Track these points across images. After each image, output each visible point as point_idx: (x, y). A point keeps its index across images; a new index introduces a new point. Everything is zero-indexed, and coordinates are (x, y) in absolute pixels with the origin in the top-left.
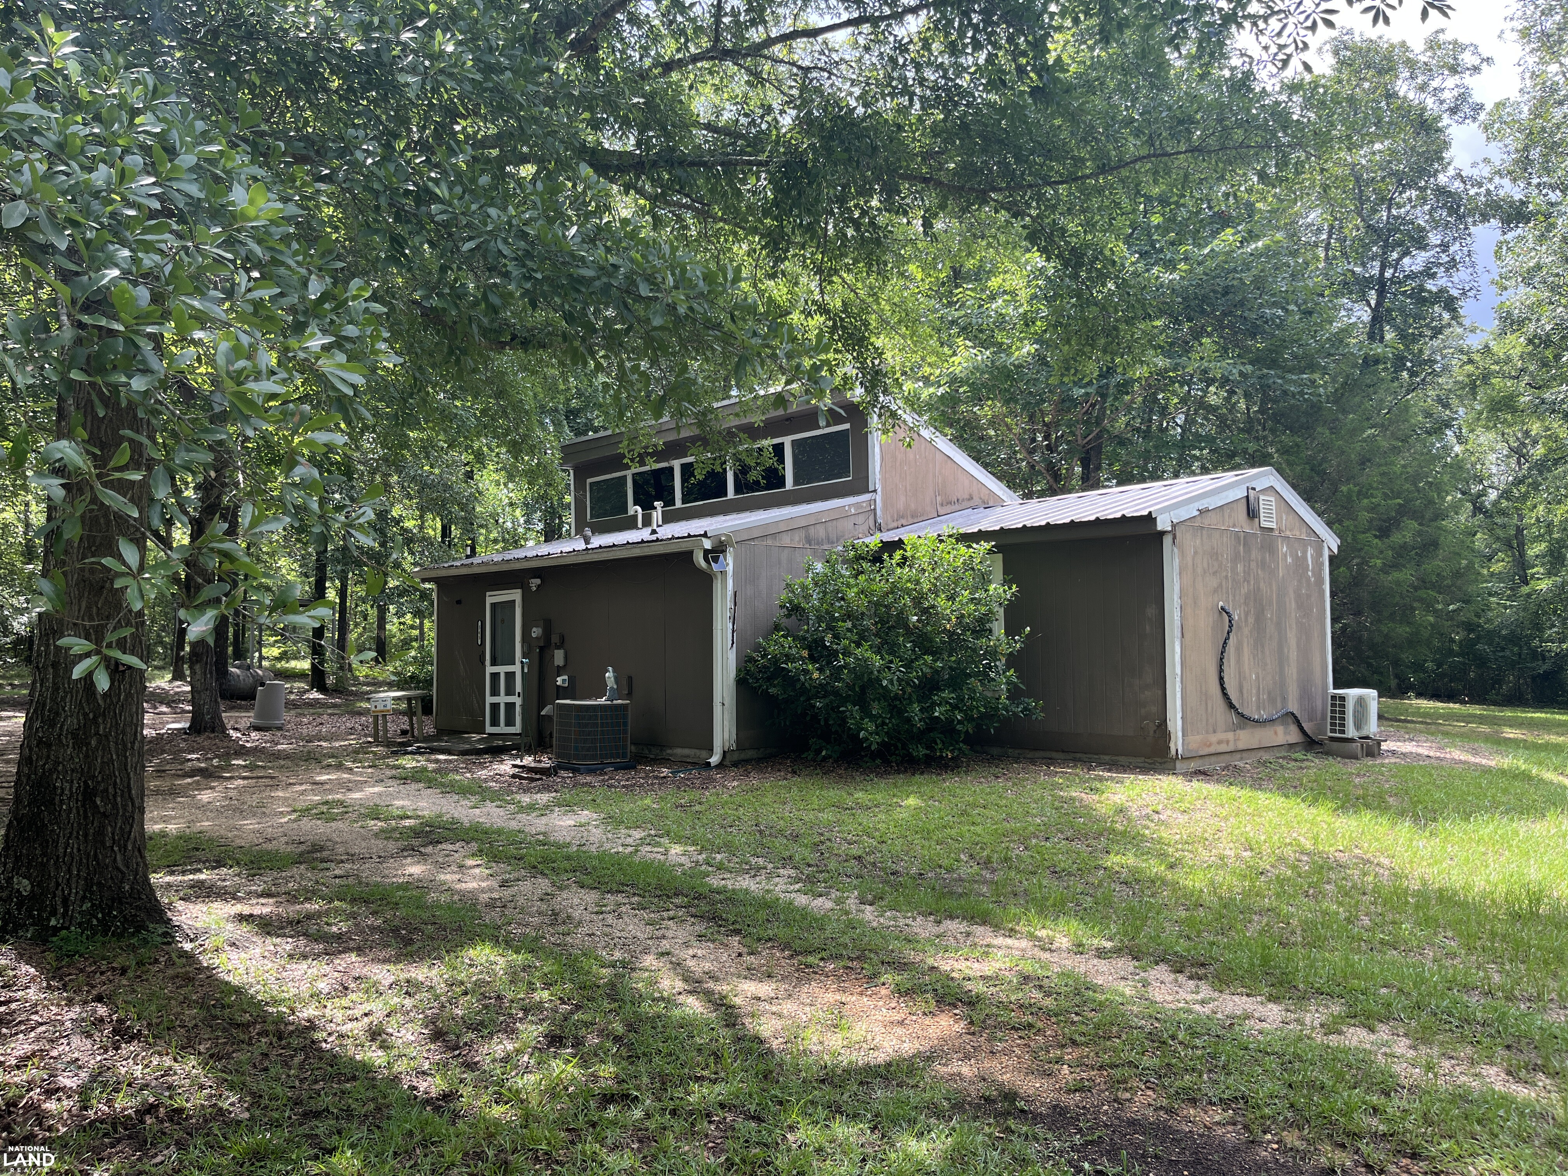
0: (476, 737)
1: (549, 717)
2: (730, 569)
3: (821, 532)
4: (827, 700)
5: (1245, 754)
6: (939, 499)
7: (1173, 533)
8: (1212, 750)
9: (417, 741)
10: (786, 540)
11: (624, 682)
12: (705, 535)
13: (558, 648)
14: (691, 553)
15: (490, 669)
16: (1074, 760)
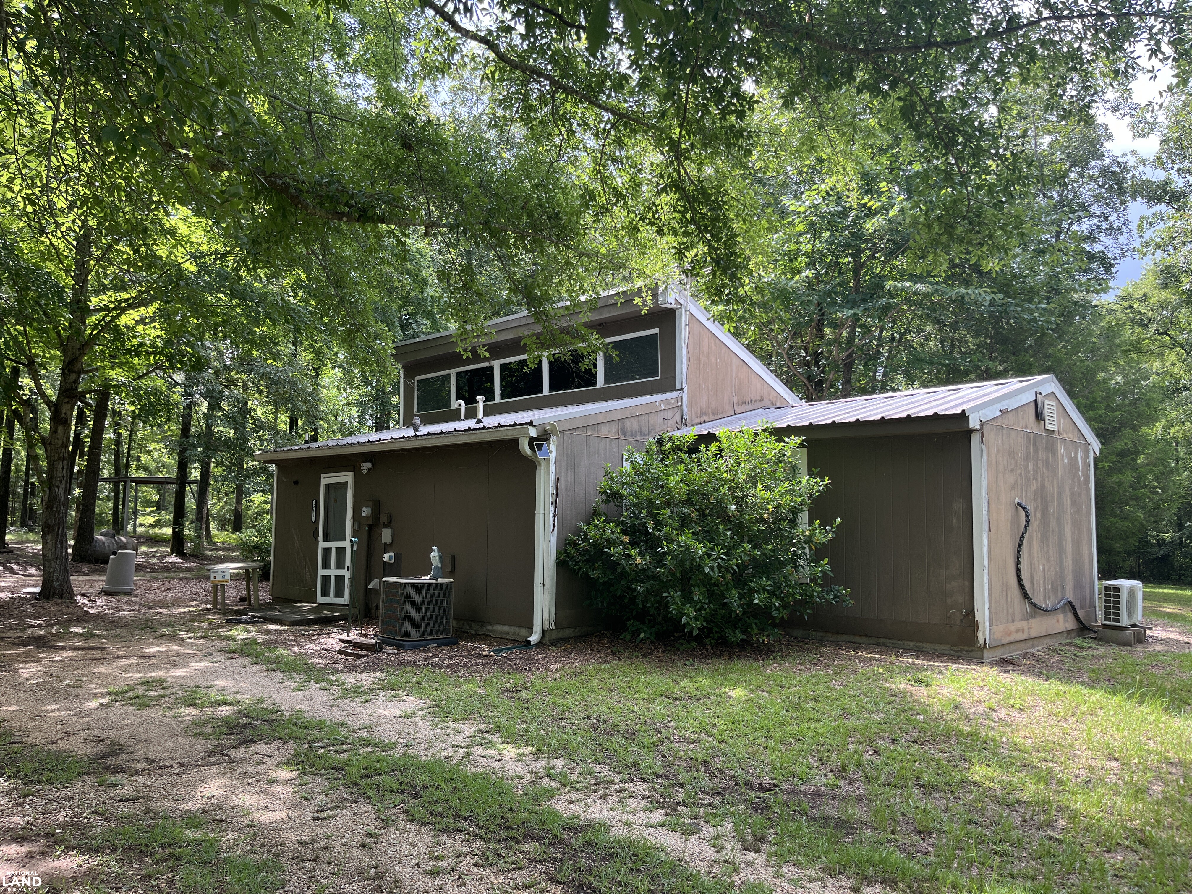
0: (306, 606)
1: (375, 591)
2: (553, 456)
3: (634, 425)
4: (647, 585)
5: (1035, 642)
6: (735, 399)
7: (980, 431)
8: (1012, 638)
9: (252, 610)
10: (604, 431)
11: (448, 561)
12: (531, 423)
13: (386, 527)
14: (516, 441)
15: (322, 545)
16: (878, 644)
